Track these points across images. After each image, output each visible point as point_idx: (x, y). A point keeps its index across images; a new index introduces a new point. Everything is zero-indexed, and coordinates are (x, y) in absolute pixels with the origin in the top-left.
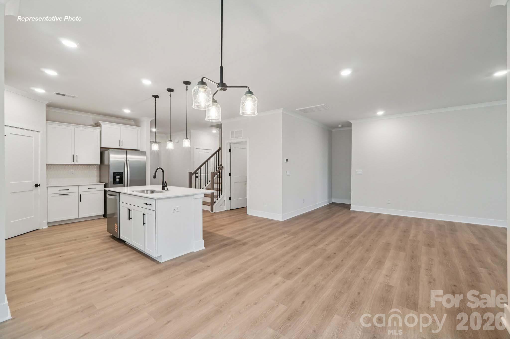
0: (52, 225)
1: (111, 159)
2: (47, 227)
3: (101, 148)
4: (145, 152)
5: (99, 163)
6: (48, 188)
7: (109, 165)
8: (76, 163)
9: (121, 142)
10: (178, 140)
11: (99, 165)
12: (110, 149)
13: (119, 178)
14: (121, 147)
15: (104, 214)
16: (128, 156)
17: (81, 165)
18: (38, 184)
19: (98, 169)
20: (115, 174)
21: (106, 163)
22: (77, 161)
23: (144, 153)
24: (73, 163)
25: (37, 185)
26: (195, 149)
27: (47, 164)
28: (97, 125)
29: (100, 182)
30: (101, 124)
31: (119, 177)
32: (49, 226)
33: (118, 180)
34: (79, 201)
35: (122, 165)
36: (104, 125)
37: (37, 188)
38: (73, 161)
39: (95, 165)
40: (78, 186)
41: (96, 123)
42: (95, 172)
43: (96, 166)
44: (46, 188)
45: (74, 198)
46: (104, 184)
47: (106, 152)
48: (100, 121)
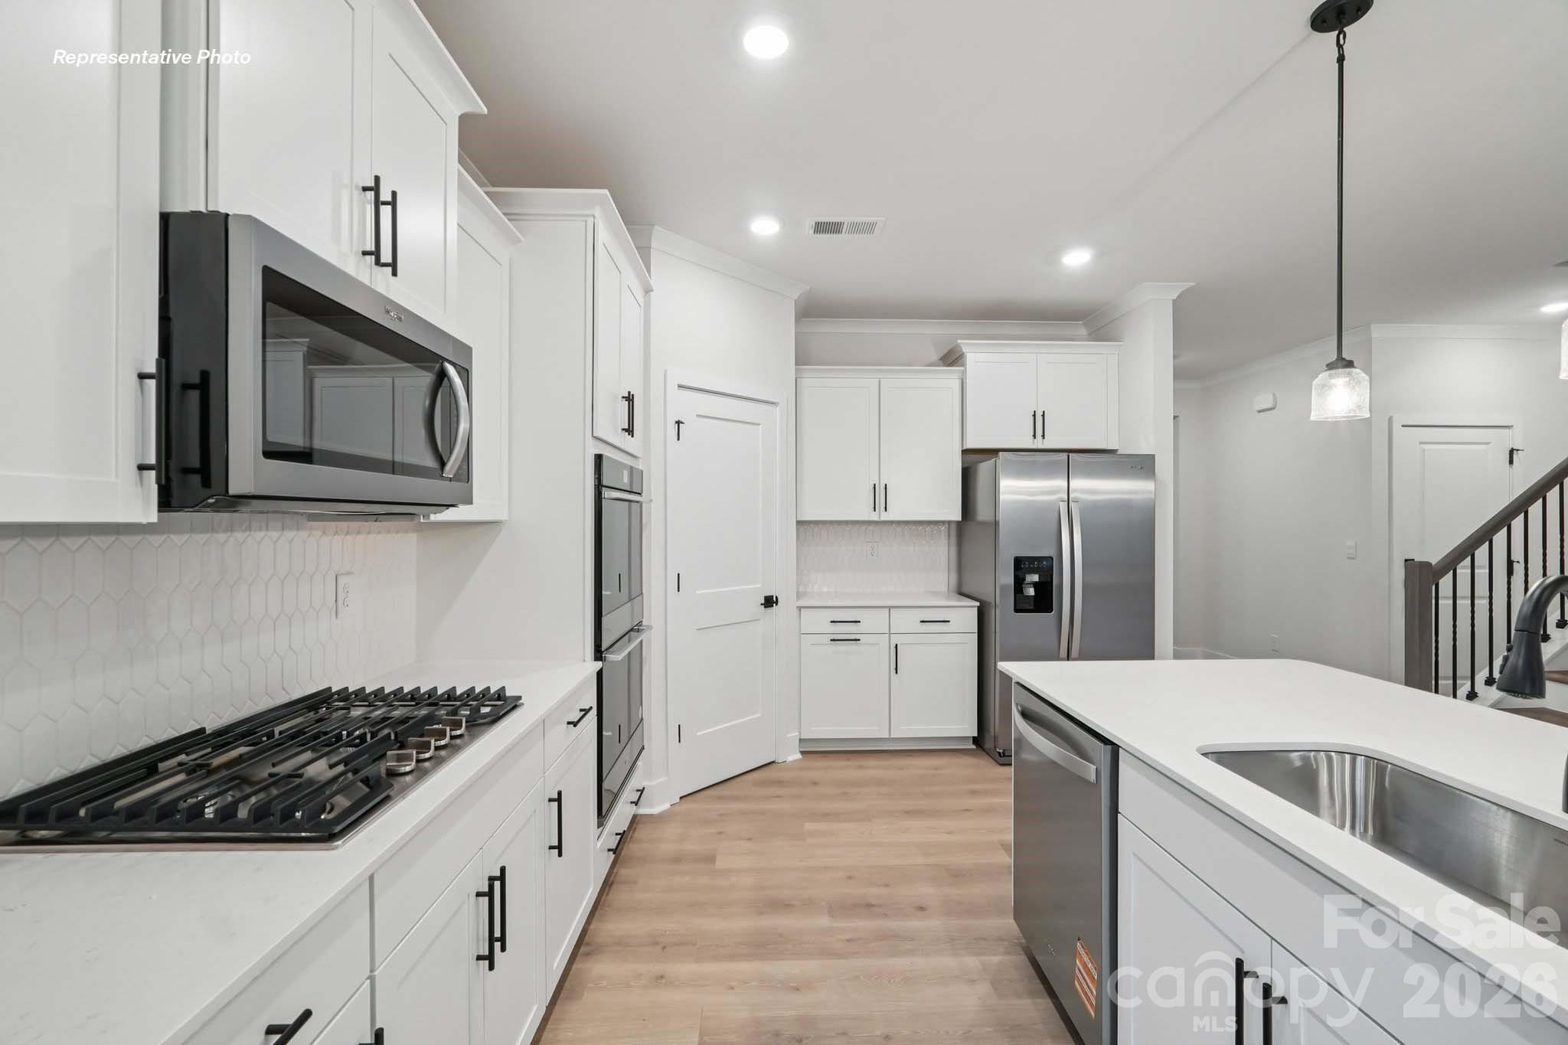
0: (814, 751)
1: (1003, 497)
2: (799, 756)
3: (965, 452)
4: (1153, 457)
5: (957, 516)
6: (802, 610)
7: (996, 523)
8: (885, 517)
9: (1039, 422)
10: (1274, 395)
11: (958, 522)
12: (1001, 453)
13: (1035, 585)
14: (1039, 444)
15: (976, 735)
16: (1077, 483)
17: (899, 523)
18: (773, 596)
19: (954, 539)
20: (1021, 565)
21: (983, 513)
22: (886, 510)
23: (1143, 465)
24: (874, 517)
25: (769, 602)
26: (1397, 426)
27: (799, 523)
28: (952, 358)
29: (962, 594)
30: (964, 351)
31: (1036, 578)
32: (802, 753)
33: (1031, 592)
34: (894, 671)
35: (1052, 522)
36: (976, 356)
37: (769, 610)
38: (875, 510)
39: (943, 522)
40: (890, 608)
41: (946, 351)
42: (941, 551)
43: (947, 526)
44: (796, 611)
45: (873, 655)
46: (978, 604)
47: (984, 468)
48: (959, 341)
